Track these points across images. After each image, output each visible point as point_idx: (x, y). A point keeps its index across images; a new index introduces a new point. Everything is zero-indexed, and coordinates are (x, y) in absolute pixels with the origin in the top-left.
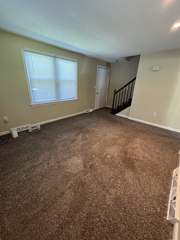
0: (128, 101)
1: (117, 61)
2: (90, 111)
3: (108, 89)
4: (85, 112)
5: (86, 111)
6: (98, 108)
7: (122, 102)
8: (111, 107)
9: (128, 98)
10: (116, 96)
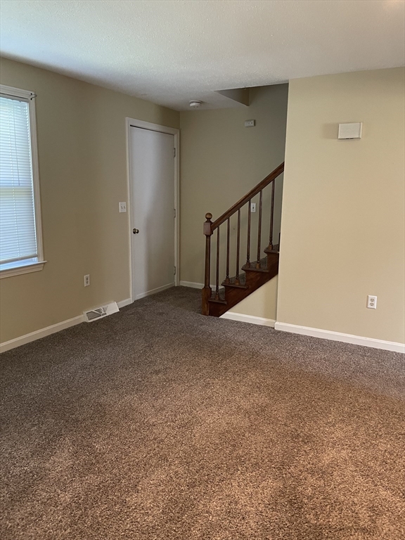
0: (263, 256)
1: (201, 102)
2: (109, 313)
3: (177, 212)
4: (83, 318)
5: (91, 315)
6: (141, 295)
7: (243, 262)
8: (200, 285)
9: (265, 244)
10: (214, 237)
